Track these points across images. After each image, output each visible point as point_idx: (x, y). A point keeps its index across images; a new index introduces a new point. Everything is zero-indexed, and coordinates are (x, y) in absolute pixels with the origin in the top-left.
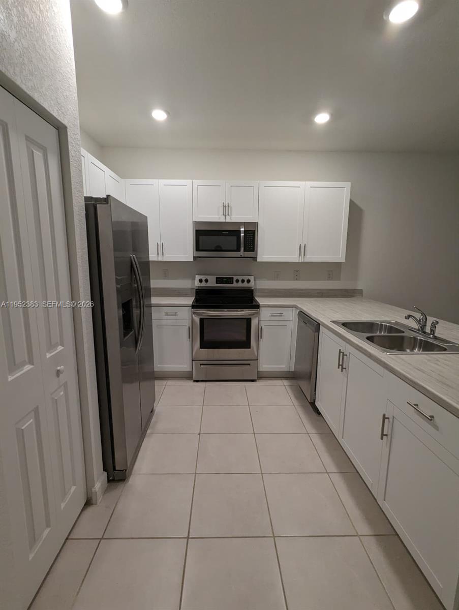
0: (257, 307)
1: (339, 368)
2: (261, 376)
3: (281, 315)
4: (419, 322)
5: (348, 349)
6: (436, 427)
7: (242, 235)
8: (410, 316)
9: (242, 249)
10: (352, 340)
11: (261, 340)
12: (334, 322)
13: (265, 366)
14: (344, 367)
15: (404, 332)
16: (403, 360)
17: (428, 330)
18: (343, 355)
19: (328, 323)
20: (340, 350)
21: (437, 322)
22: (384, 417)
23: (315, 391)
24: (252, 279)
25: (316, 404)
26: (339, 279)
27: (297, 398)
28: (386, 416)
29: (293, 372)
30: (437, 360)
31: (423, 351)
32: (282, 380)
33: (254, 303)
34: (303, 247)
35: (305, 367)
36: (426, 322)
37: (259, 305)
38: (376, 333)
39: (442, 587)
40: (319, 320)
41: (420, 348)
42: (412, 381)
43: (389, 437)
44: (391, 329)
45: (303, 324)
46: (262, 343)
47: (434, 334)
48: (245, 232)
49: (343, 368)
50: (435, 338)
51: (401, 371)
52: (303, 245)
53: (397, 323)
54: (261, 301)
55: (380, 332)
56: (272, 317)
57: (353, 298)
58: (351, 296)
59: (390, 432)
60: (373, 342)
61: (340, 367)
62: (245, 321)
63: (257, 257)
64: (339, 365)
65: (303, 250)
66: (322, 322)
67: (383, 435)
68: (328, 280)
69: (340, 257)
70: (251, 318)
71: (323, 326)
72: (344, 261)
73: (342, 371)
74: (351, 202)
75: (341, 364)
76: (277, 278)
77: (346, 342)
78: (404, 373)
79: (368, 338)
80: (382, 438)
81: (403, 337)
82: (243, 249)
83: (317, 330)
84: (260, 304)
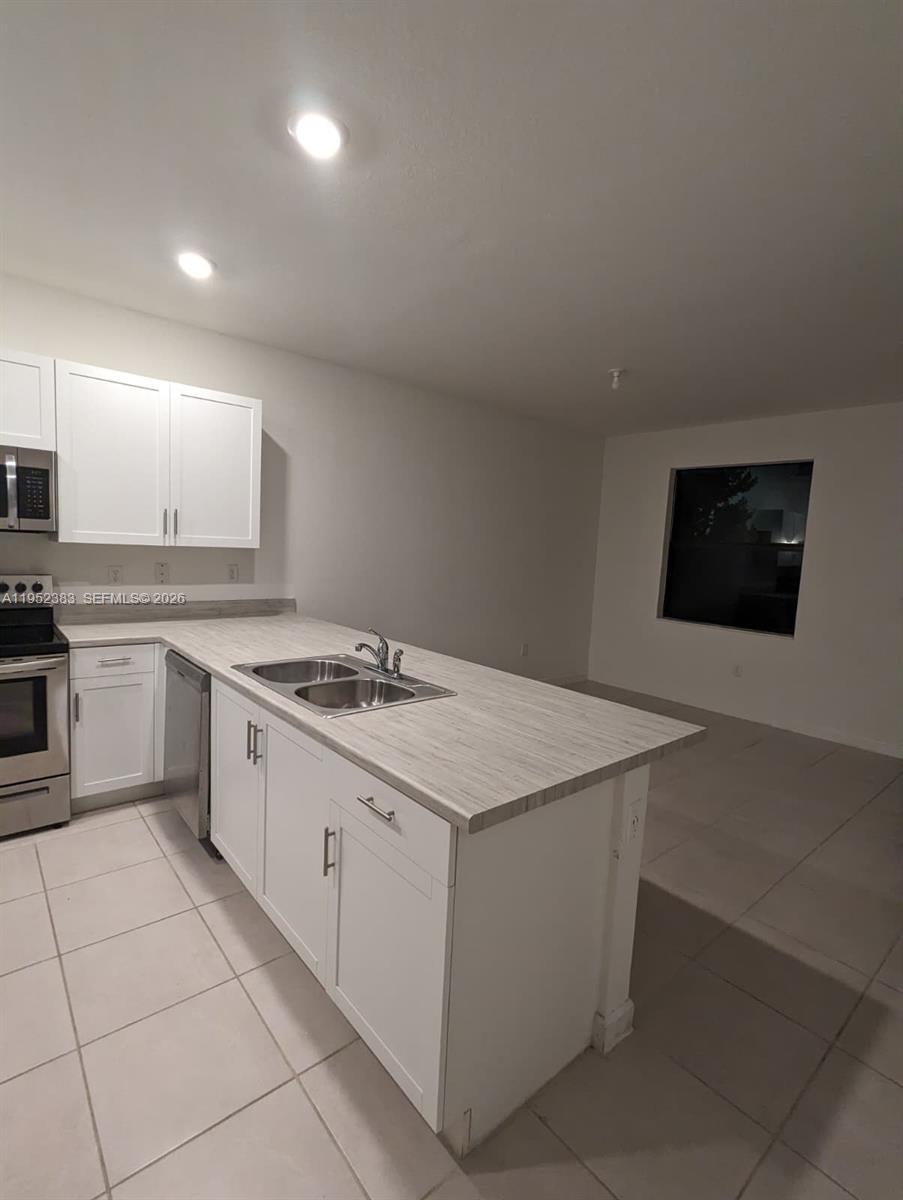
0: (64, 648)
1: (249, 757)
2: (81, 810)
3: (125, 662)
4: (376, 654)
5: (262, 718)
6: (398, 829)
7: (11, 477)
8: (362, 646)
9: (13, 511)
10: (269, 699)
11: (78, 724)
12: (237, 667)
13: (88, 783)
14: (259, 754)
15: (357, 673)
16: (351, 724)
17: (390, 666)
18: (256, 731)
19: (227, 671)
20: (249, 722)
21: (402, 652)
22: (327, 834)
23: (209, 812)
24: (46, 582)
25: (212, 839)
26: (251, 581)
27: (170, 837)
28: (330, 831)
29: (161, 782)
30: (401, 715)
31: (384, 702)
32: (135, 806)
33: (56, 641)
34: (172, 516)
35: (185, 768)
36: (387, 653)
37: (68, 644)
38: (315, 679)
39: (422, 1091)
40: (209, 667)
41: (380, 697)
42: (363, 760)
43: (337, 866)
44: (339, 670)
45: (177, 677)
46: (79, 731)
47: (398, 671)
48: (19, 470)
49: (256, 757)
50: (401, 677)
51: (347, 746)
52: (173, 512)
53: (348, 658)
54: (72, 634)
55: (322, 677)
56: (106, 669)
57: (276, 617)
58: (276, 613)
59: (337, 859)
60: (307, 699)
61: (252, 755)
62: (29, 687)
63: (56, 533)
64: (249, 752)
65: (171, 521)
66: (215, 671)
67: (327, 866)
68: (229, 583)
69: (250, 538)
70: (45, 678)
71: (215, 677)
72: (258, 547)
73: (255, 763)
74: (266, 438)
75: (252, 749)
76: (115, 579)
77: (260, 705)
78: (352, 748)
79: (298, 693)
80: (326, 874)
81: (354, 683)
82: (15, 510)
83: (206, 686)
84: (70, 640)
